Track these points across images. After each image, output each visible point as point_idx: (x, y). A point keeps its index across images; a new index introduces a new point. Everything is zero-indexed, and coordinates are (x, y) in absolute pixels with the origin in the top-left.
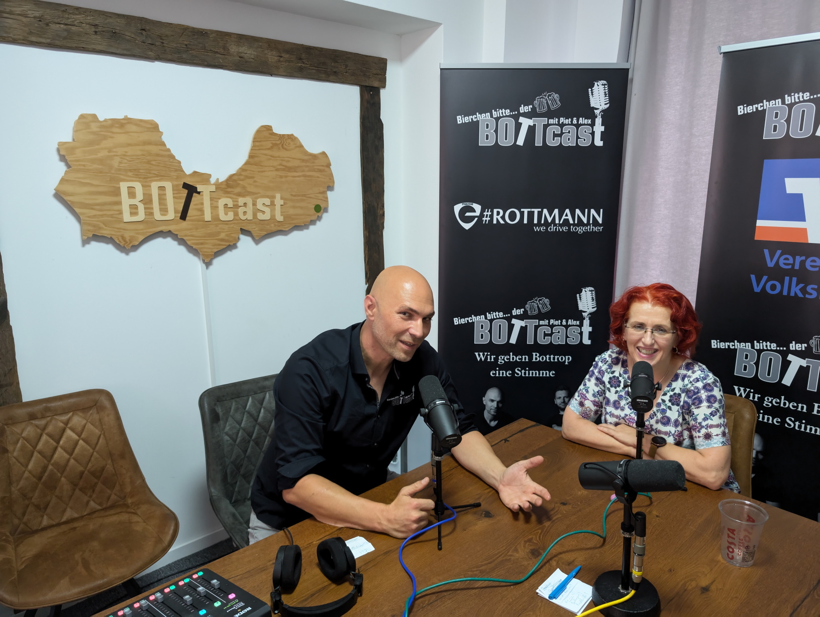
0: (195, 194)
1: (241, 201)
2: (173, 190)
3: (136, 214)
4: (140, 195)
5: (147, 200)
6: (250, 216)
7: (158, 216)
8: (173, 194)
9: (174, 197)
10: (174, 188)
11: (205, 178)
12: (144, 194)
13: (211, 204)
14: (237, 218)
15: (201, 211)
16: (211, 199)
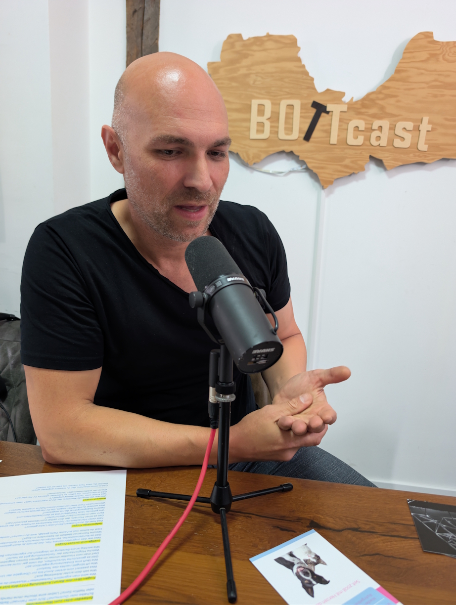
0: (323, 114)
1: (376, 124)
2: (301, 109)
3: (263, 131)
4: (268, 113)
5: (275, 118)
6: (383, 142)
7: (282, 135)
8: (301, 113)
9: (301, 117)
10: (303, 107)
11: (338, 96)
12: (272, 112)
13: (340, 126)
14: (368, 143)
15: (328, 132)
16: (341, 120)
